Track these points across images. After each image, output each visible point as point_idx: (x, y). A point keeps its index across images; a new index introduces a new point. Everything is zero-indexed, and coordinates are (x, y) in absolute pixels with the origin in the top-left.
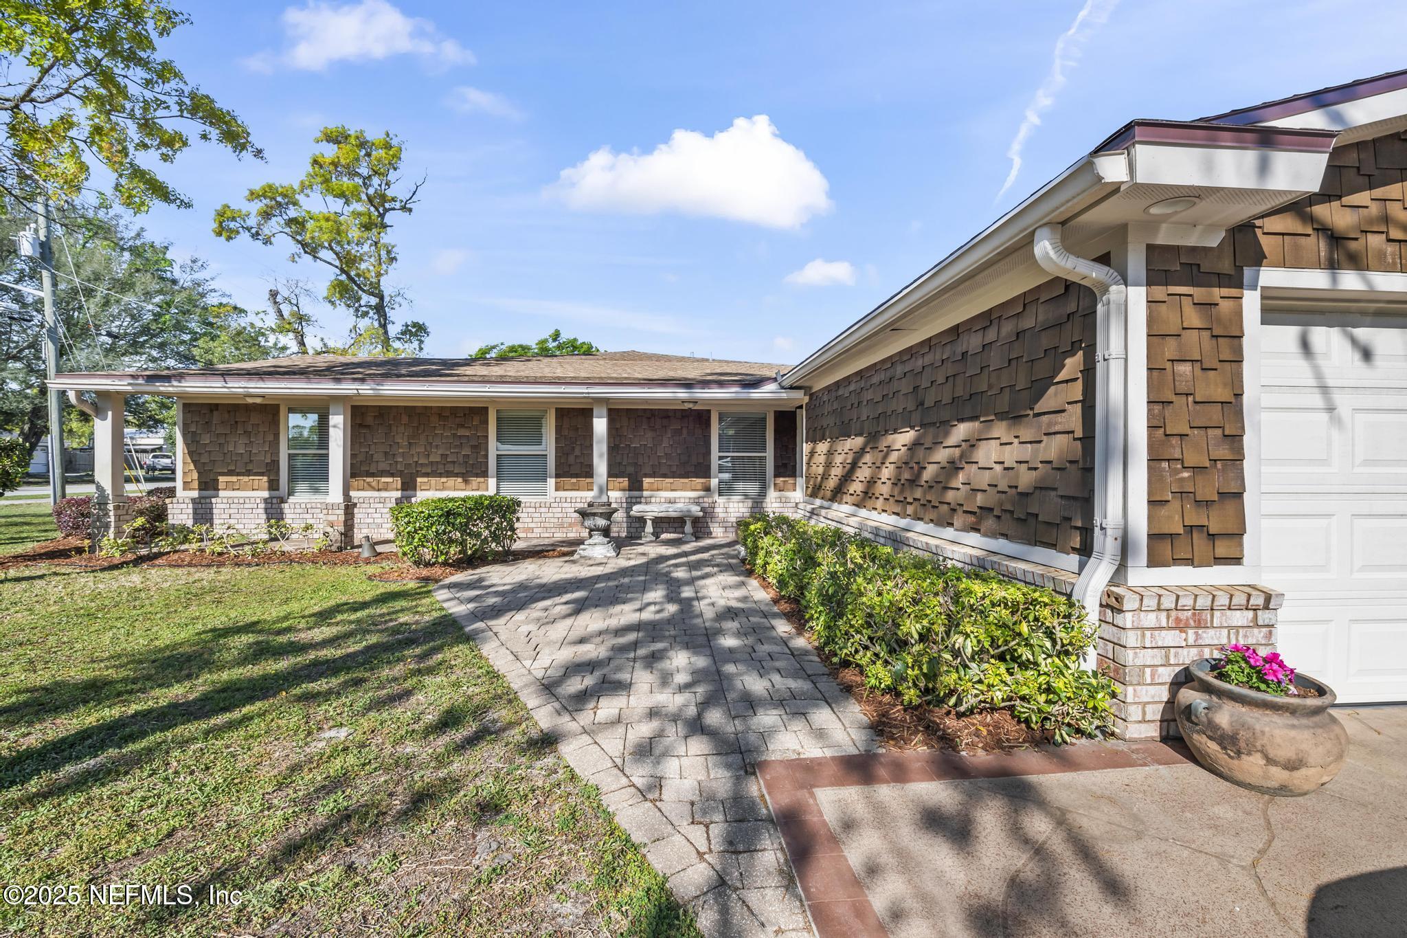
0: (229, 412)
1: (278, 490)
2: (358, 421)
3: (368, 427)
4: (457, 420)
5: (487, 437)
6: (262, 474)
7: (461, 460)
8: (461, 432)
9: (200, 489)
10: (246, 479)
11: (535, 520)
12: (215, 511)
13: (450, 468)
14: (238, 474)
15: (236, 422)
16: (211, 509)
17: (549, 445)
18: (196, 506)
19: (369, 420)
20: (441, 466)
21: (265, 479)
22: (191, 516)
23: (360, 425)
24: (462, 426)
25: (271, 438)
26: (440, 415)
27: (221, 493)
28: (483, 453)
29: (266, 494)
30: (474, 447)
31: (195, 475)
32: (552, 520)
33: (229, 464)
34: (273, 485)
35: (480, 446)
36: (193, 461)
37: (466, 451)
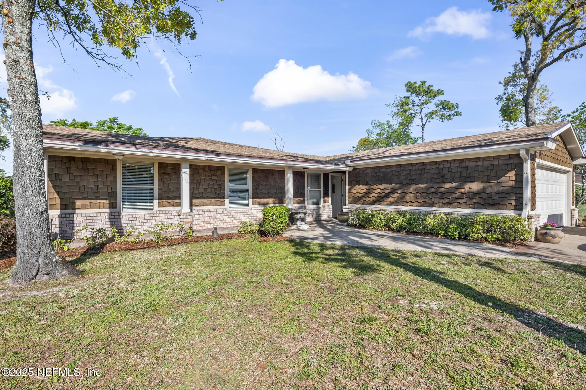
0: (82, 162)
1: (116, 208)
2: (163, 171)
3: (168, 174)
4: (212, 172)
5: (224, 180)
6: (106, 199)
7: (213, 191)
8: (214, 178)
9: (61, 209)
10: (95, 202)
11: (246, 218)
12: (75, 222)
13: (208, 195)
14: (89, 199)
15: (88, 169)
16: (73, 221)
17: (250, 185)
18: (62, 219)
19: (169, 170)
20: (204, 194)
21: (107, 202)
22: (58, 226)
23: (164, 173)
24: (214, 175)
25: (111, 178)
26: (204, 170)
27: (77, 211)
28: (223, 188)
29: (108, 210)
30: (219, 185)
31: (58, 200)
32: (253, 217)
33: (83, 193)
34: (113, 205)
35: (222, 185)
36: (56, 192)
37: (216, 187)
